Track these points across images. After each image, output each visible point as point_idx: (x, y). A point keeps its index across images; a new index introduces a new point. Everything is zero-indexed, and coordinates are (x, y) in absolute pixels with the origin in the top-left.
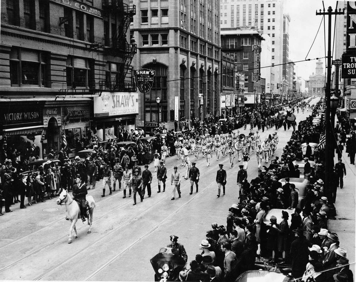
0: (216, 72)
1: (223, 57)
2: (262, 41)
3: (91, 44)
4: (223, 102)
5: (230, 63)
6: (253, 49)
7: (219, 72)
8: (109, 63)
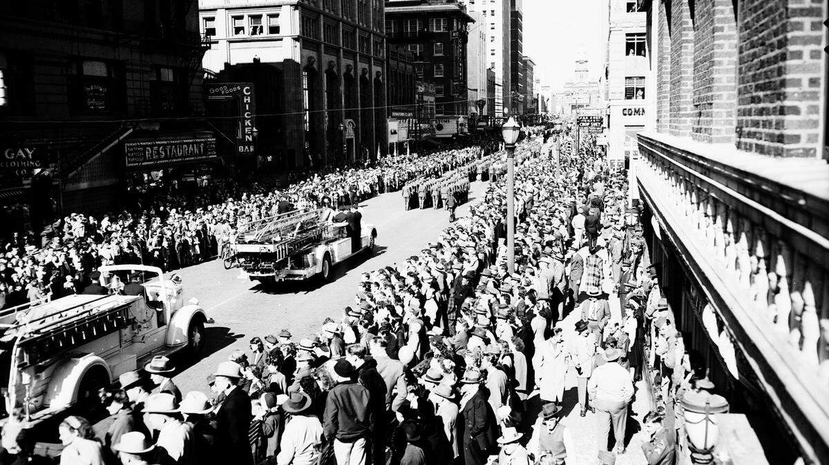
0: (377, 80)
1: (392, 52)
2: (469, 24)
3: (115, 33)
4: (392, 133)
5: (405, 63)
6: (451, 38)
7: (383, 79)
8: (157, 68)
